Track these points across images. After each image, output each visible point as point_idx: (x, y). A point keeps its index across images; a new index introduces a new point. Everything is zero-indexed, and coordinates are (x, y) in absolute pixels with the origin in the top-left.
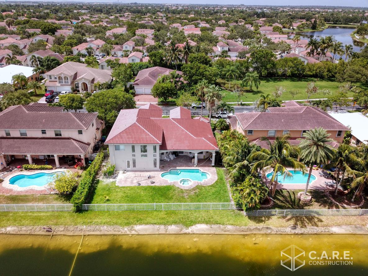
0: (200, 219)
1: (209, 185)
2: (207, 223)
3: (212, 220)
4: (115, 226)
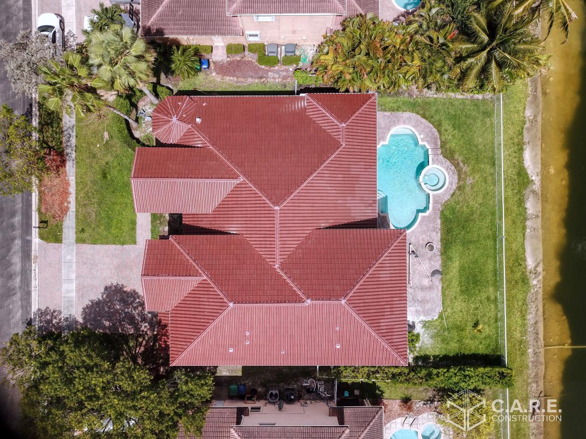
2: (521, 150)
3: (516, 140)
4: (528, 301)
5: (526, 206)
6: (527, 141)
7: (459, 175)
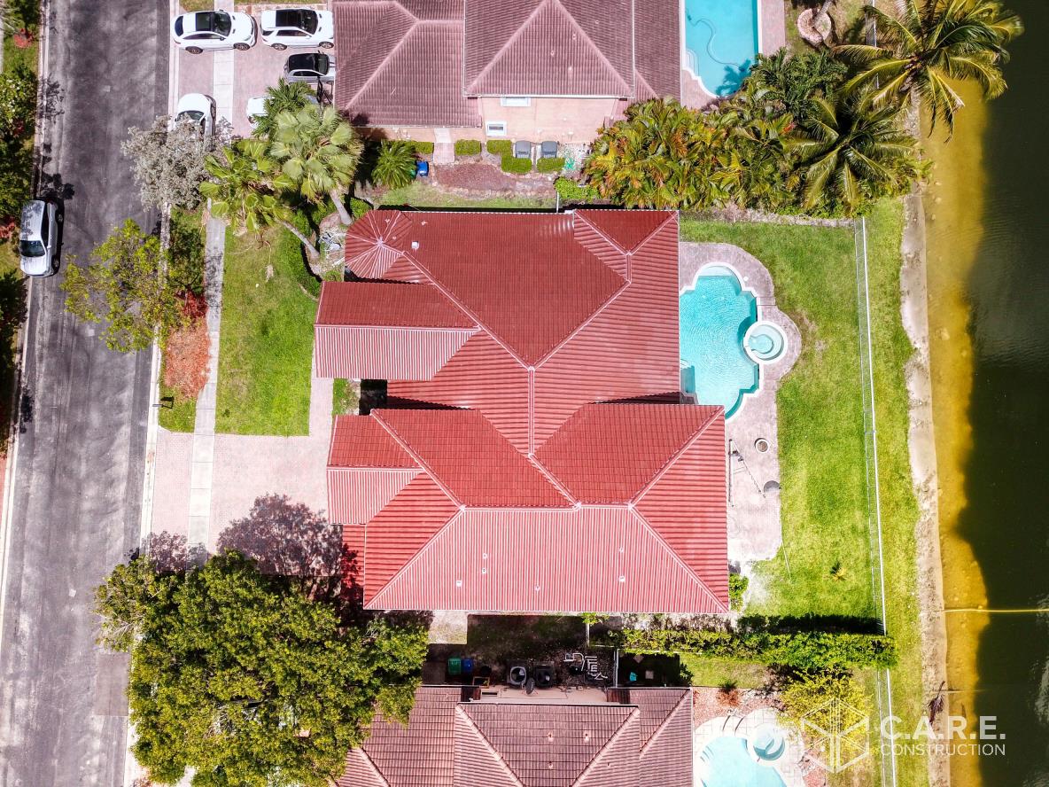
0: (888, 318)
2: (897, 302)
3: (889, 288)
4: (917, 535)
5: (908, 388)
6: (906, 290)
7: (804, 337)
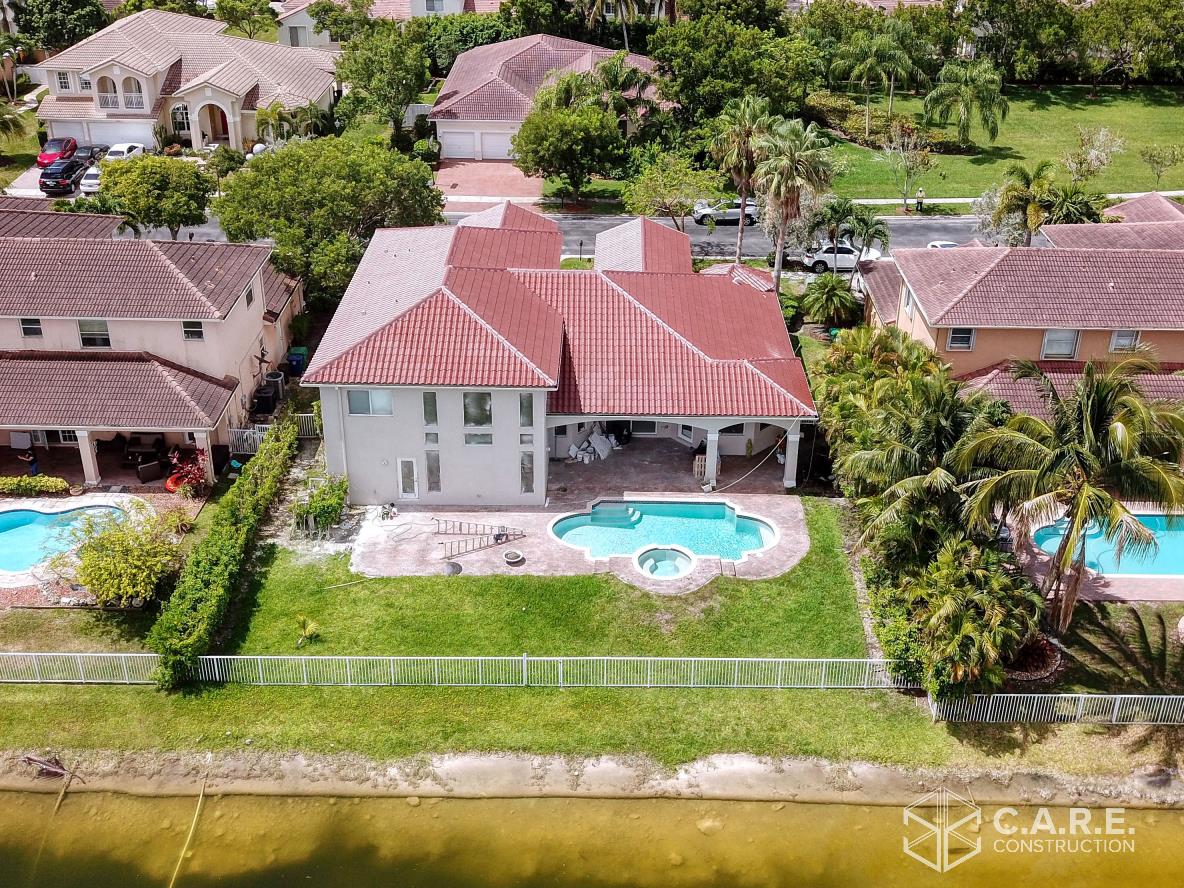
0: (727, 731)
1: (770, 576)
2: (759, 749)
3: (781, 735)
4: (347, 757)
5: (604, 758)
